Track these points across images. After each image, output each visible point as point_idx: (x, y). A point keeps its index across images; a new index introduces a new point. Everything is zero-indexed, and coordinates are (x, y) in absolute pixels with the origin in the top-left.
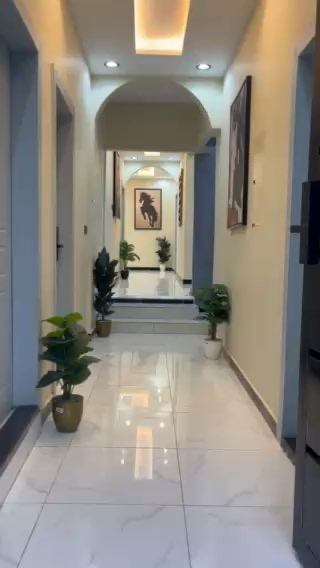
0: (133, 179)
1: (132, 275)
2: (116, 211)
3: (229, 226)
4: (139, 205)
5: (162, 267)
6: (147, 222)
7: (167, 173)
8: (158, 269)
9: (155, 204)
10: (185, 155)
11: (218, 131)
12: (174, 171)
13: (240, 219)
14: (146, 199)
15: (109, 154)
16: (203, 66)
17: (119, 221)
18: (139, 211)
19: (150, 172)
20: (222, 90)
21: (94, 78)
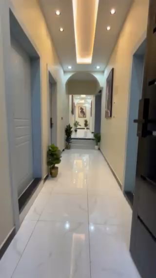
0: (78, 104)
1: (78, 130)
2: (73, 112)
3: (106, 117)
4: (80, 111)
5: (86, 128)
6: (82, 115)
7: (87, 101)
8: (84, 129)
9: (84, 111)
10: (93, 96)
11: (102, 88)
12: (90, 101)
13: (110, 115)
14: (82, 109)
15: (70, 96)
16: (98, 67)
17: (74, 116)
18: (80, 112)
19: (83, 101)
20: (103, 75)
21: (65, 72)
